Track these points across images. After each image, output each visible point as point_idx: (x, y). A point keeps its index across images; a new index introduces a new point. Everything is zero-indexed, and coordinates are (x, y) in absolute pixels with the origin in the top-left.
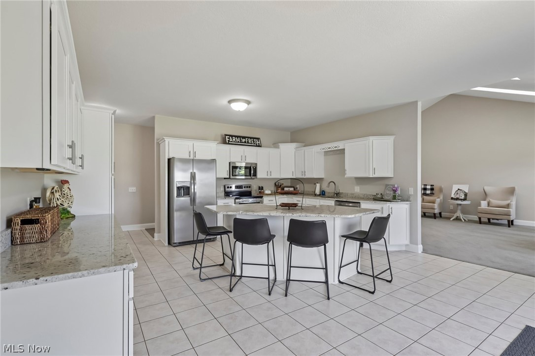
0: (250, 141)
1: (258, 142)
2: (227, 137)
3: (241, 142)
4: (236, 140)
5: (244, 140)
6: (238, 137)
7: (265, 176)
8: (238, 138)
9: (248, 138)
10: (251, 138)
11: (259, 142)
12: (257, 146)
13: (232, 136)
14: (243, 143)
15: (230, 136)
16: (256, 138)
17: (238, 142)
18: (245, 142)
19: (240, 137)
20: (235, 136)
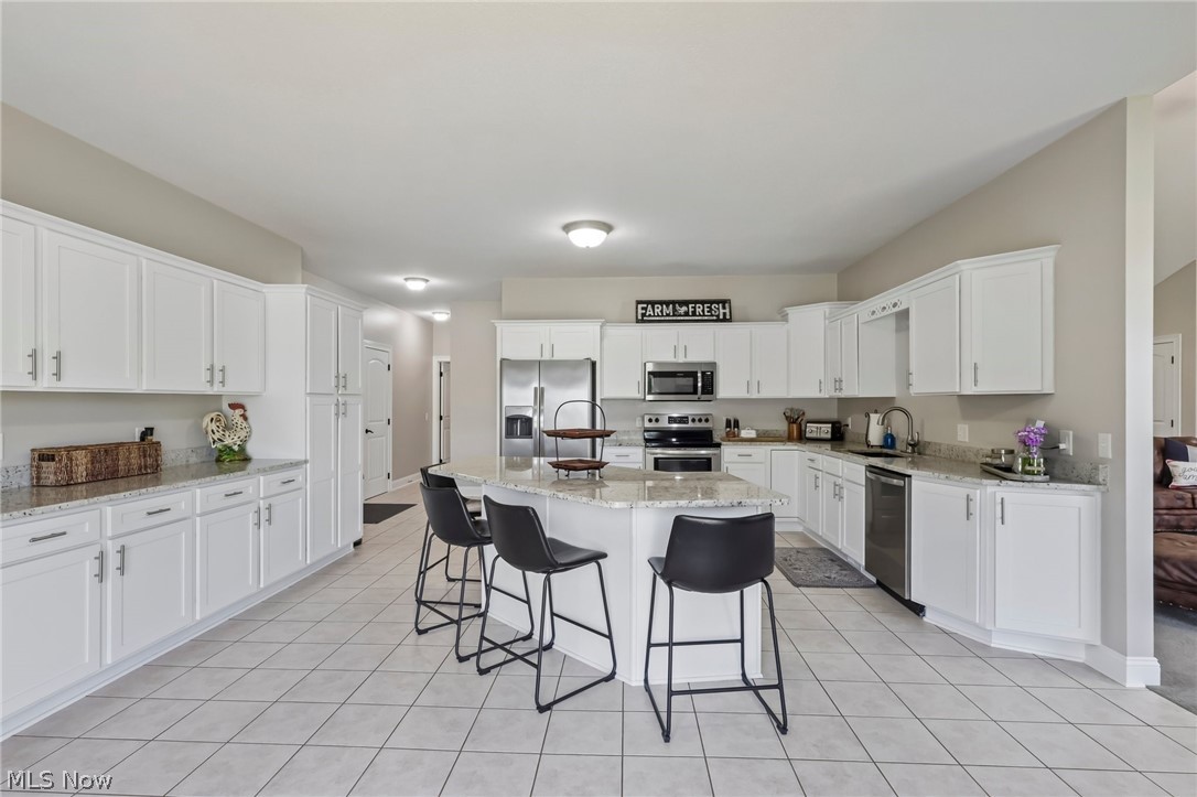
0: (699, 310)
1: (722, 311)
2: (640, 306)
3: (674, 315)
4: (662, 311)
5: (684, 309)
6: (667, 303)
7: (742, 394)
8: (667, 306)
9: (696, 302)
10: (703, 302)
11: (727, 311)
12: (718, 320)
13: (653, 303)
14: (680, 315)
15: (648, 302)
16: (718, 302)
17: (668, 315)
18: (686, 314)
19: (674, 303)
20: (661, 303)
